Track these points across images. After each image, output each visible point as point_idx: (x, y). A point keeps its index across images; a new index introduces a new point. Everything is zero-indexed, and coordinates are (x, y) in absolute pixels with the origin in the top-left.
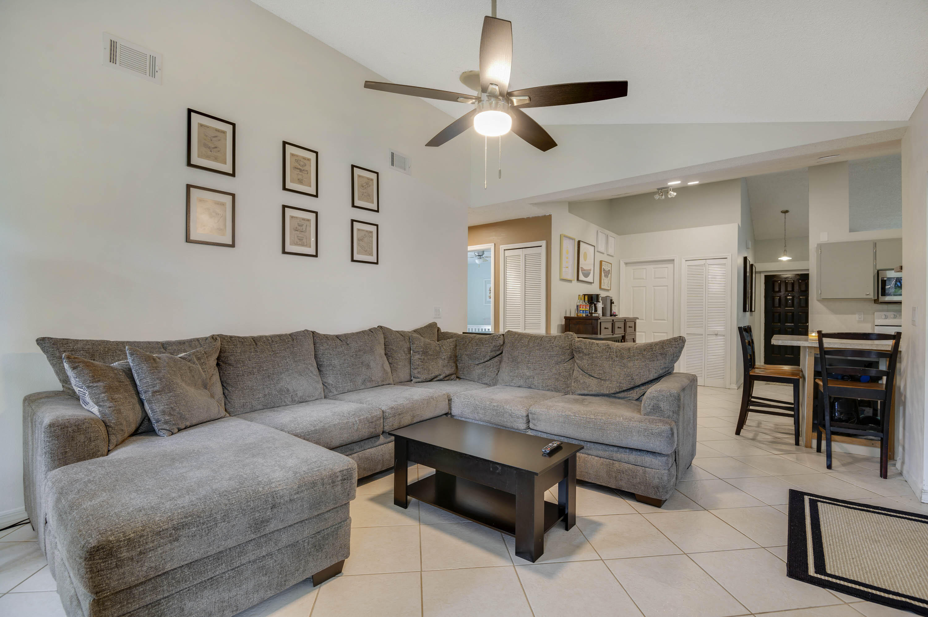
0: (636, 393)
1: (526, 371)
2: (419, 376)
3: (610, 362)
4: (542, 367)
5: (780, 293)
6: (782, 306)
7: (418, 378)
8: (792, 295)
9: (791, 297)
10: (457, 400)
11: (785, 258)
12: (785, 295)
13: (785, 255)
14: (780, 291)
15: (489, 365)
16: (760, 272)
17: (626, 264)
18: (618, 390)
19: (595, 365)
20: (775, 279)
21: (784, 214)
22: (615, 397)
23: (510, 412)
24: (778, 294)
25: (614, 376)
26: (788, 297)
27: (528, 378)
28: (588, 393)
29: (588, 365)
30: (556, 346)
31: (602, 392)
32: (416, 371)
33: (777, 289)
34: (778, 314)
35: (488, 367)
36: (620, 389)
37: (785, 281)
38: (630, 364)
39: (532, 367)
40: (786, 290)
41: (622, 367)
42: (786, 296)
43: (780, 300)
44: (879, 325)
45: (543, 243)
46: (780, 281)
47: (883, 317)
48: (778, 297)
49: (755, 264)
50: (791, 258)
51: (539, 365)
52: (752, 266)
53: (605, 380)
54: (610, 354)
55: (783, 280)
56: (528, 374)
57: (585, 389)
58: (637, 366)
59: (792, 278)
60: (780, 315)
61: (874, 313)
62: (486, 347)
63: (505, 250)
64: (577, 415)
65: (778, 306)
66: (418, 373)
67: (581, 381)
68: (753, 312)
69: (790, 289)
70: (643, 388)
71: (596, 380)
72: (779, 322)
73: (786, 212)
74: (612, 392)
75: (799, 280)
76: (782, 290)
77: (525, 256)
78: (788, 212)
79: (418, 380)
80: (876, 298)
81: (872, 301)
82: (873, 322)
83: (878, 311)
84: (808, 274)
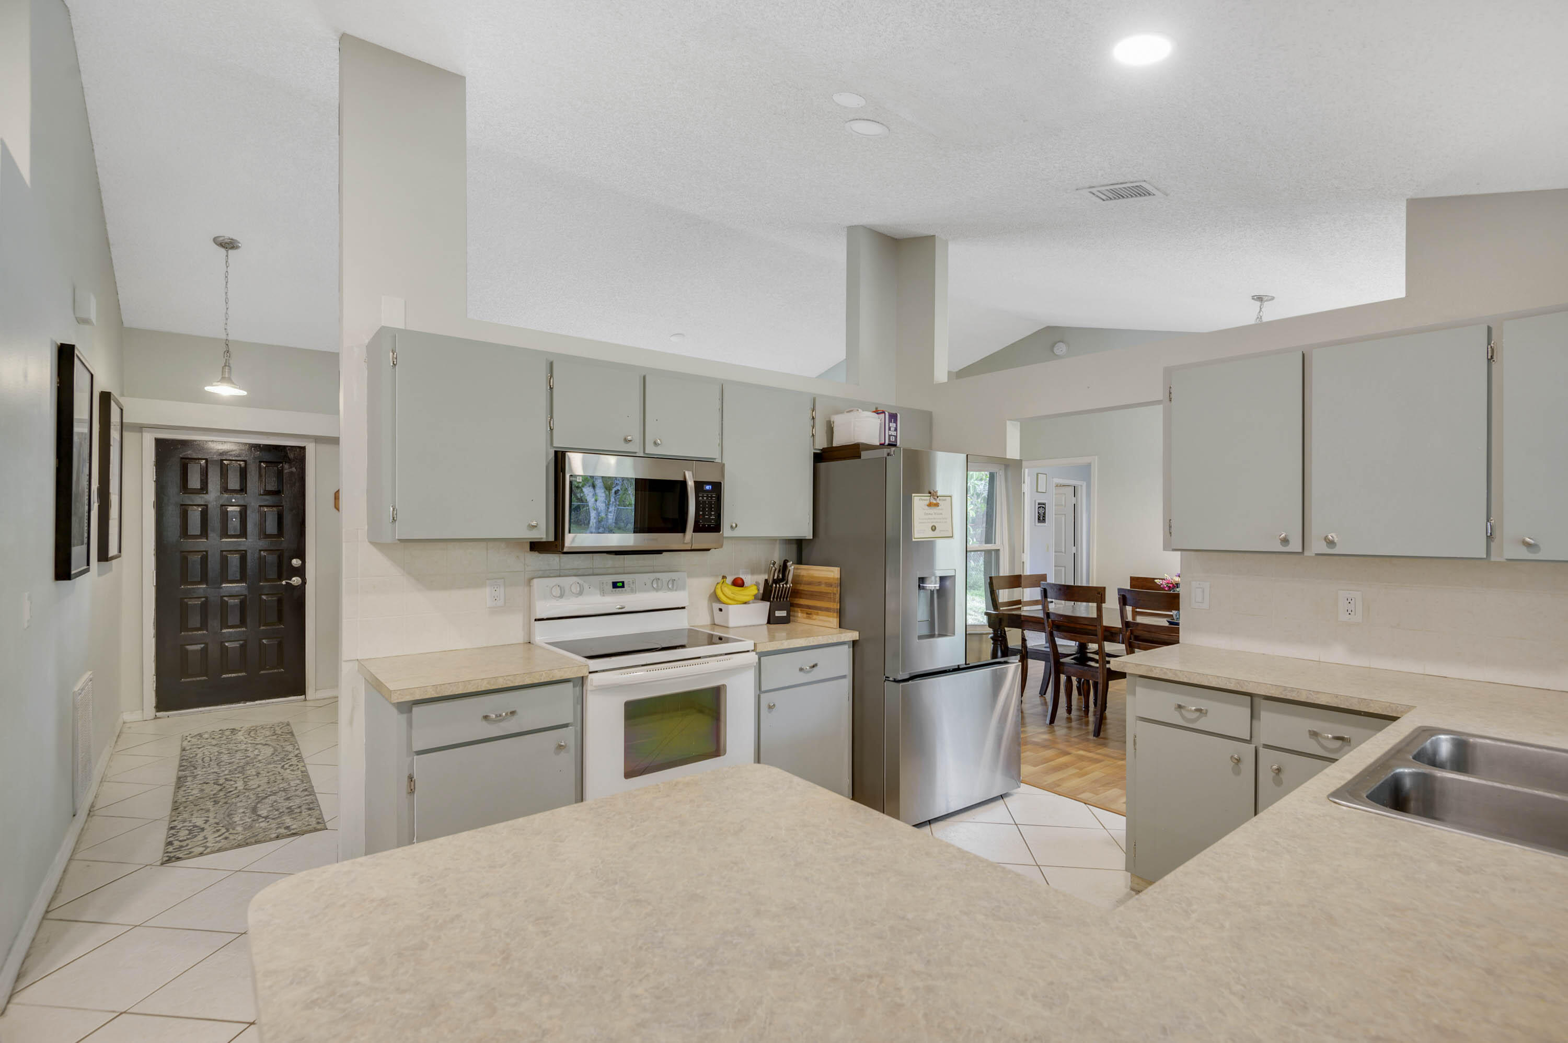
5: (206, 496)
6: (211, 535)
8: (242, 503)
9: (237, 509)
11: (224, 390)
12: (221, 502)
13: (226, 379)
14: (204, 489)
16: (140, 428)
20: (189, 452)
21: (223, 251)
24: (199, 499)
26: (230, 509)
33: (194, 482)
34: (197, 557)
37: (222, 460)
40: (225, 489)
42: (222, 506)
43: (204, 514)
44: (545, 617)
46: (206, 460)
47: (557, 592)
48: (199, 505)
49: (115, 393)
50: (244, 393)
52: (106, 398)
55: (216, 457)
59: (239, 455)
60: (204, 560)
61: (531, 580)
65: (198, 533)
68: (114, 561)
69: (234, 483)
72: (204, 579)
73: (229, 245)
75: (261, 462)
76: (211, 486)
78: (237, 247)
80: (551, 538)
81: (536, 546)
82: (530, 608)
83: (545, 575)
84: (303, 448)
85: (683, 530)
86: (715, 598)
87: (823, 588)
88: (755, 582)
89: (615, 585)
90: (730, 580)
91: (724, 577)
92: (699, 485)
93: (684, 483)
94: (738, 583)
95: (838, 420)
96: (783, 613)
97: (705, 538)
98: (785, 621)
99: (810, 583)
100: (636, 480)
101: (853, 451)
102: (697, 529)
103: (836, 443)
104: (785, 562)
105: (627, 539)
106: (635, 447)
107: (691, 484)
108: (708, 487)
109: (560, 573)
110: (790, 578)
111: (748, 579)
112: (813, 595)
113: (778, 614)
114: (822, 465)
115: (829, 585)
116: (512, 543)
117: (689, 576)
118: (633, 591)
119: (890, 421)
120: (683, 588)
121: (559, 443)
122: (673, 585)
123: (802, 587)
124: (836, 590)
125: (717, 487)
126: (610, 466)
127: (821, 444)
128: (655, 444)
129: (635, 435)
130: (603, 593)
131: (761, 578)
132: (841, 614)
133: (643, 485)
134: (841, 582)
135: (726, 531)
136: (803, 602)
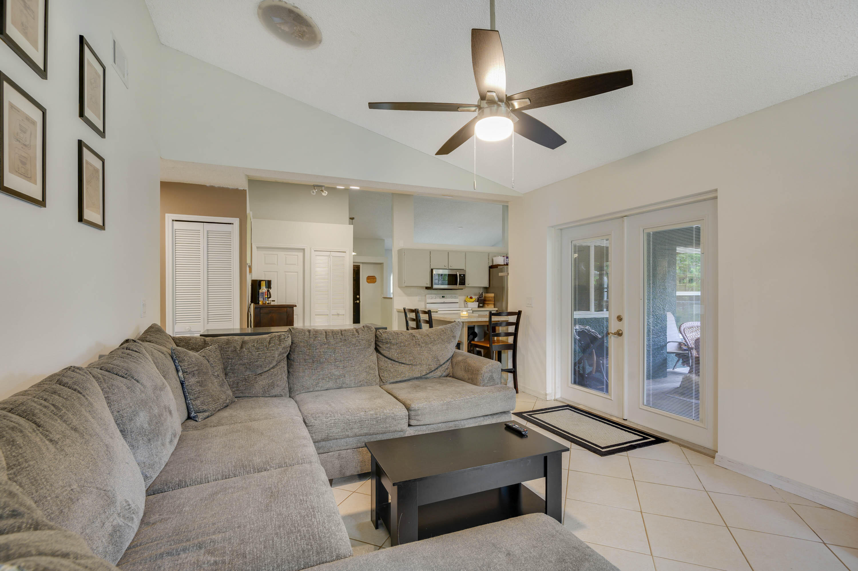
0: (440, 371)
1: (333, 371)
2: (205, 407)
3: (418, 349)
4: (351, 364)
7: (205, 411)
10: (316, 422)
15: (276, 372)
17: (257, 248)
18: (428, 372)
19: (405, 353)
22: (426, 378)
23: (393, 416)
25: (423, 360)
27: (339, 377)
28: (402, 379)
29: (397, 354)
30: (363, 340)
31: (414, 376)
32: (198, 402)
35: (275, 375)
36: (429, 370)
38: (434, 348)
39: (342, 365)
41: (429, 352)
44: (429, 303)
45: (236, 221)
50: (356, 254)
51: (348, 362)
53: (415, 365)
54: (415, 342)
56: (337, 373)
57: (398, 377)
58: (440, 349)
61: (426, 295)
62: (273, 350)
63: (173, 220)
64: (456, 400)
66: (202, 403)
67: (392, 370)
70: (444, 366)
71: (408, 367)
73: (353, 219)
74: (424, 374)
77: (208, 233)
79: (206, 414)
80: (430, 286)
81: (427, 288)
82: (425, 301)
83: (428, 294)
84: (360, 265)
85: (457, 285)
86: (465, 301)
87: (491, 299)
88: (475, 298)
89: (443, 297)
90: (469, 297)
91: (467, 296)
92: (460, 275)
93: (457, 275)
94: (471, 298)
95: (494, 258)
96: (482, 305)
97: (461, 287)
98: (482, 307)
99: (488, 298)
100: (448, 274)
101: (496, 266)
102: (459, 285)
103: (494, 264)
104: (482, 293)
105: (446, 287)
106: (447, 267)
107: (458, 275)
108: (462, 275)
109: (431, 294)
110: (483, 296)
111: (473, 297)
112: (489, 301)
113: (480, 305)
114: (491, 269)
115: (492, 298)
116: (422, 287)
117: (459, 296)
118: (446, 298)
119: (506, 259)
120: (457, 298)
121: (432, 267)
122: (455, 298)
123: (487, 299)
124: (493, 299)
125: (464, 275)
126: (441, 272)
127: (491, 264)
128: (451, 266)
129: (447, 265)
130: (440, 298)
131: (477, 297)
132: (494, 305)
133: (449, 275)
134: (494, 297)
135: (467, 285)
136: (487, 302)
